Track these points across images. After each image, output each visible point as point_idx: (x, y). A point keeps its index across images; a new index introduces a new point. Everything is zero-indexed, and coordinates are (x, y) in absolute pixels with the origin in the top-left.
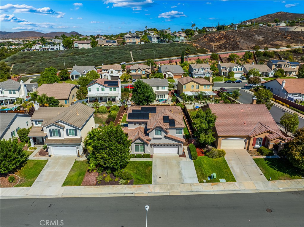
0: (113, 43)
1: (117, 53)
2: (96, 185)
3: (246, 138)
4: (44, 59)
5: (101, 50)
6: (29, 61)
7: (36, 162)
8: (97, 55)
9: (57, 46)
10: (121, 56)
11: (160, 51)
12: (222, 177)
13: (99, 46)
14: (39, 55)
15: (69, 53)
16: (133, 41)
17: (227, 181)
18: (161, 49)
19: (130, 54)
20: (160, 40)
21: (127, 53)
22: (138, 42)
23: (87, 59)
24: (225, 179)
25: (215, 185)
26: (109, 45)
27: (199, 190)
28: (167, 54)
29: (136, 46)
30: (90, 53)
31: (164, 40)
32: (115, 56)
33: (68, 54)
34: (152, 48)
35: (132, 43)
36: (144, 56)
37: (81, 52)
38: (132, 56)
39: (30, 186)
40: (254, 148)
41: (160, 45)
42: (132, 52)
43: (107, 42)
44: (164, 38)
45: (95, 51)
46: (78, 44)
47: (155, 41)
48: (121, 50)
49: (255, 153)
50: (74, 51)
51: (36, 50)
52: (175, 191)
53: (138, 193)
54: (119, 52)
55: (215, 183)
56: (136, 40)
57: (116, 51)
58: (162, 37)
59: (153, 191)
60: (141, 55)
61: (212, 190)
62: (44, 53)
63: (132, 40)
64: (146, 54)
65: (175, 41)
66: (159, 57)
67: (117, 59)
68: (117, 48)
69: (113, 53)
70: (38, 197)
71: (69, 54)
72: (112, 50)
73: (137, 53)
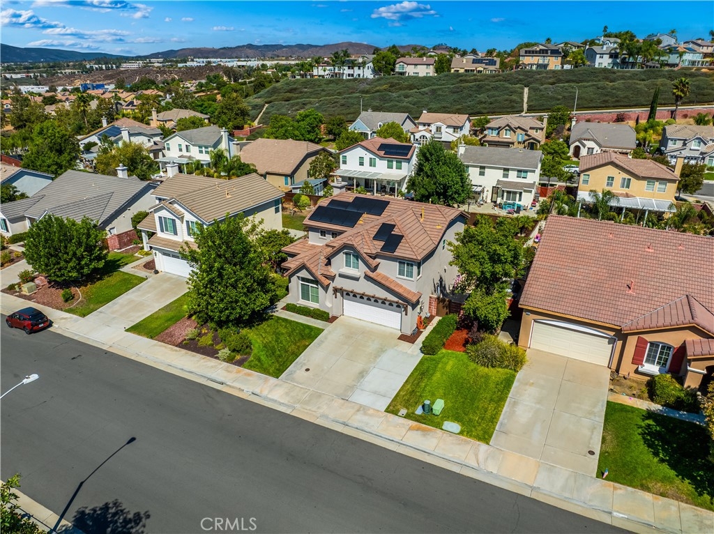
0: (489, 65)
1: (489, 90)
2: (176, 346)
3: (612, 333)
4: (325, 96)
5: (454, 81)
6: (297, 98)
7: (127, 277)
8: (440, 92)
9: (359, 69)
10: (497, 98)
11: (609, 90)
12: (457, 418)
13: (452, 71)
14: (319, 86)
15: (381, 85)
16: (541, 62)
17: (461, 433)
18: (611, 84)
19: (522, 93)
20: (618, 61)
21: (515, 92)
22: (554, 63)
23: (416, 100)
24: (463, 424)
25: (419, 432)
26: (478, 69)
27: (366, 429)
28: (625, 97)
29: (544, 75)
30: (425, 86)
31: (631, 60)
32: (482, 97)
33: (376, 86)
34: (588, 82)
35: (538, 65)
36: (559, 100)
37: (406, 83)
38: (525, 100)
39: (84, 315)
40: (637, 372)
41: (614, 73)
42: (529, 90)
43: (473, 63)
44: (630, 54)
45: (439, 83)
46: (405, 66)
47: (604, 62)
48: (502, 83)
49: (631, 387)
50: (391, 80)
51: (320, 76)
52: (310, 410)
53: (233, 387)
54: (496, 88)
55: (424, 425)
56: (548, 58)
57: (489, 85)
58: (625, 52)
59: (265, 393)
60: (551, 98)
61: (397, 439)
62: (330, 82)
63: (538, 58)
64: (566, 94)
65: (668, 65)
66: (599, 105)
67: (484, 105)
68: (494, 77)
69: (479, 89)
70: (76, 338)
71: (378, 88)
72: (479, 81)
73: (541, 91)
